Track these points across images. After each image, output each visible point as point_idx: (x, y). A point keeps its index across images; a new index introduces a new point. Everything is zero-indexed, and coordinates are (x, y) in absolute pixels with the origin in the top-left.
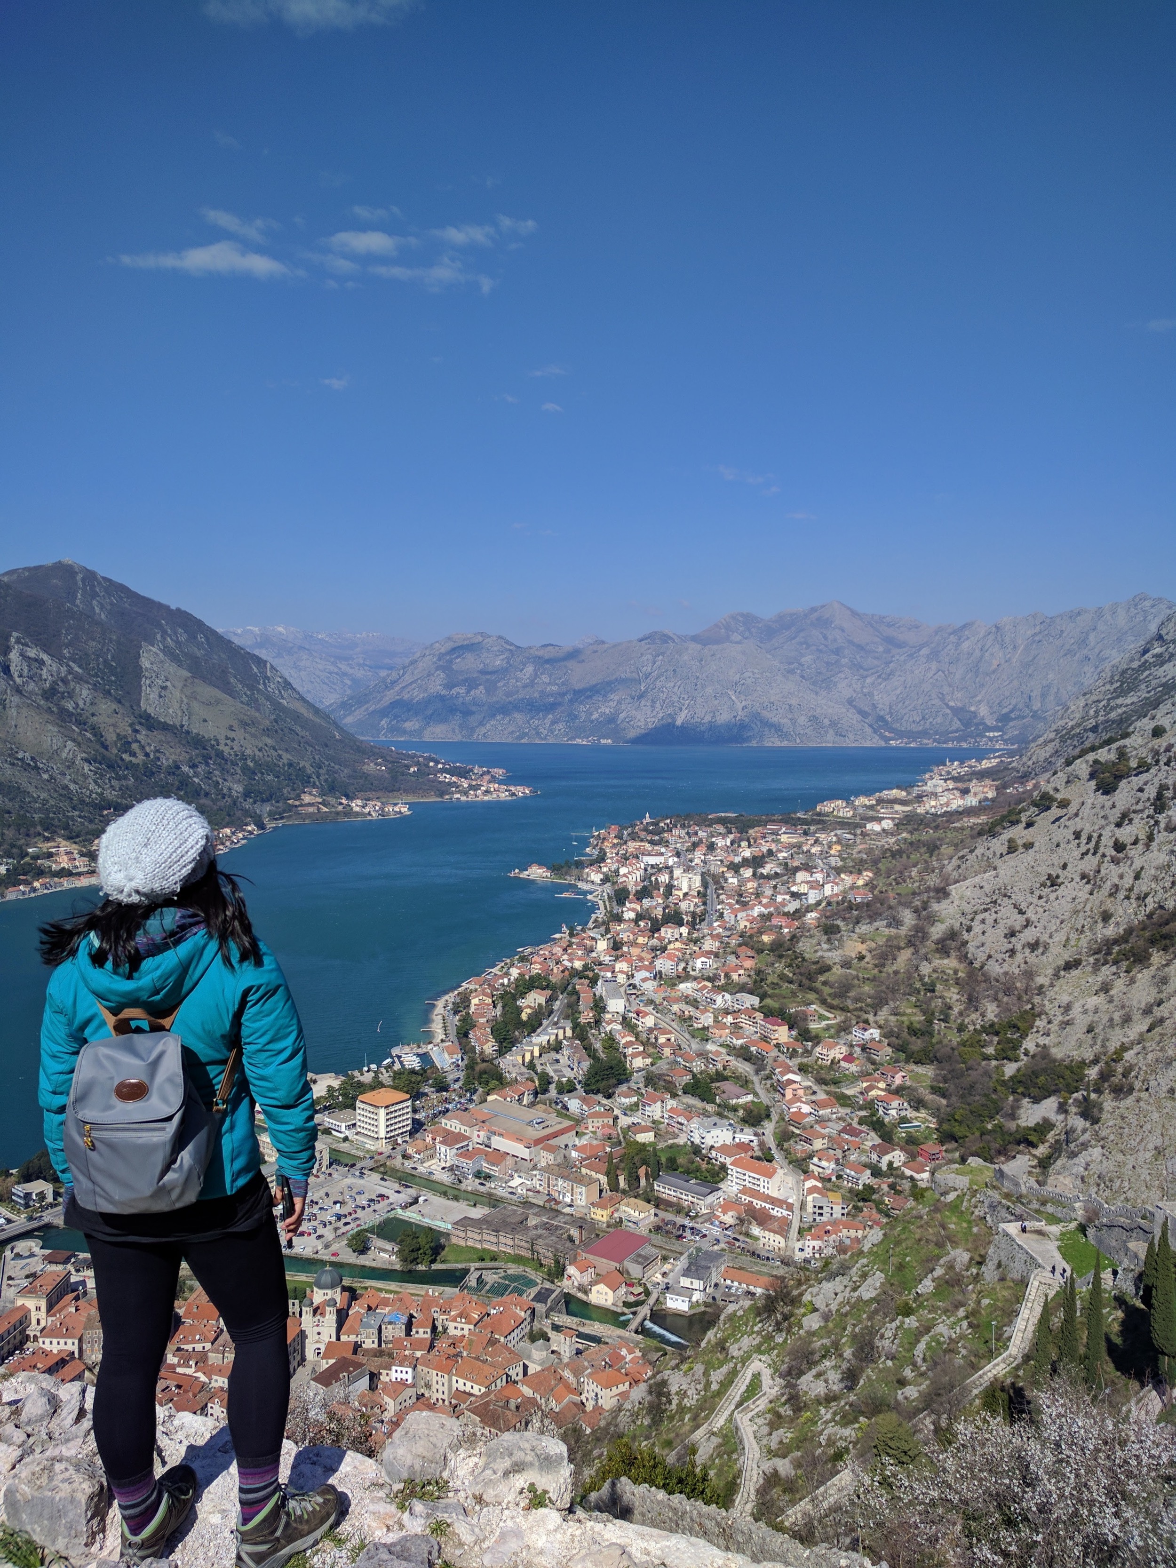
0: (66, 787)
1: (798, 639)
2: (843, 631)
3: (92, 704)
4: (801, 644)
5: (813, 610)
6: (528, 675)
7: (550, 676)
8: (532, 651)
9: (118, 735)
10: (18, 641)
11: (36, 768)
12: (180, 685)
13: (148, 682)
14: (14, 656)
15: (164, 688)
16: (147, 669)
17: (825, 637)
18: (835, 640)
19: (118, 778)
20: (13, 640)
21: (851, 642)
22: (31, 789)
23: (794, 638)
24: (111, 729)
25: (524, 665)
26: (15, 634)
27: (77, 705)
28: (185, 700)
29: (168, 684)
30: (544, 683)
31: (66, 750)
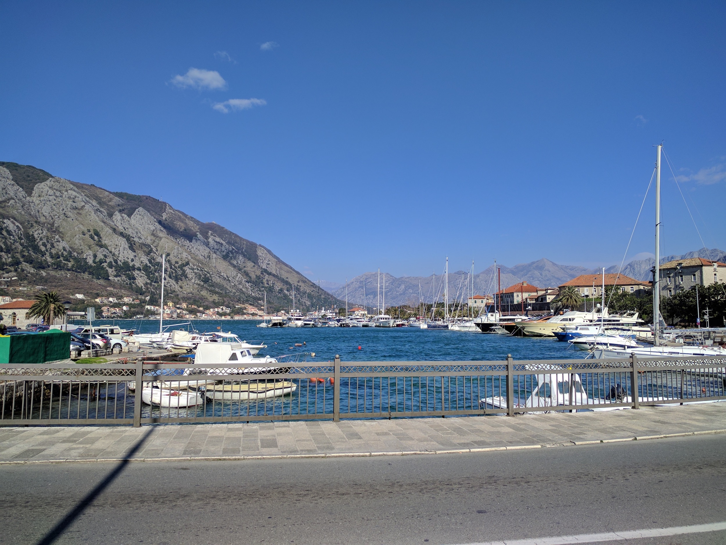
0: (241, 290)
1: (528, 275)
2: (549, 271)
3: (244, 262)
4: (530, 277)
5: (533, 263)
6: (402, 290)
7: (413, 290)
8: (403, 279)
9: (256, 275)
10: (212, 235)
11: (228, 280)
12: (275, 264)
13: (261, 261)
14: (210, 240)
15: (269, 264)
16: (260, 256)
17: (541, 274)
18: (546, 276)
19: (260, 291)
20: (209, 234)
21: (554, 277)
22: (229, 288)
23: (526, 275)
24: (253, 273)
25: (400, 285)
26: (210, 232)
27: (238, 263)
28: (278, 270)
29: (270, 262)
30: (410, 293)
31: (238, 277)
